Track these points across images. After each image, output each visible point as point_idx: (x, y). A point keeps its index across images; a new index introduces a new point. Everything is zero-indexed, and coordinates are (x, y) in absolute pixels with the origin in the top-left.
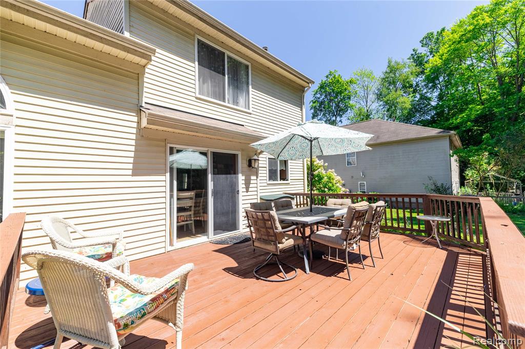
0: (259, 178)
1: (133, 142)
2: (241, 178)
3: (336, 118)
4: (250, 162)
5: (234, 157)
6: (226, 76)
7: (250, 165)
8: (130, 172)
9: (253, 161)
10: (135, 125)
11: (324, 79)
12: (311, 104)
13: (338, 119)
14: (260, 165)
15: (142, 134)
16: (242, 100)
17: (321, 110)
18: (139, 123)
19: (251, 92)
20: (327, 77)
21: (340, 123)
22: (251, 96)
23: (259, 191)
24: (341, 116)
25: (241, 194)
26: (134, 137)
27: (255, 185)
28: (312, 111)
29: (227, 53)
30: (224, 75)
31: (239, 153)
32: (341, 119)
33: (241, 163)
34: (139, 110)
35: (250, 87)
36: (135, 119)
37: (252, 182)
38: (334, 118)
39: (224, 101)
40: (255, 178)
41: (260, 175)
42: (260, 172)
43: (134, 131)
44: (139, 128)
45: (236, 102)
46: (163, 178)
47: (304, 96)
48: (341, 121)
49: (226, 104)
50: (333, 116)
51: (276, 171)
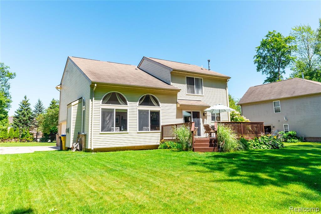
0: (207, 120)
1: (176, 111)
2: (201, 119)
3: (279, 69)
4: (204, 114)
5: (198, 113)
6: (195, 85)
7: (204, 115)
8: (176, 118)
9: (205, 114)
10: (176, 106)
11: (265, 38)
12: (255, 58)
13: (281, 70)
14: (207, 115)
15: (178, 108)
16: (200, 92)
17: (265, 63)
18: (177, 106)
19: (203, 88)
20: (267, 36)
21: (283, 73)
22: (203, 89)
23: (207, 121)
24: (284, 68)
25: (201, 125)
26: (176, 109)
27: (206, 122)
28: (257, 64)
29: (194, 77)
30: (194, 85)
31: (200, 111)
32: (284, 70)
33: (201, 115)
34: (177, 103)
35: (203, 86)
36: (176, 105)
37: (205, 121)
38: (277, 70)
39: (194, 94)
40: (206, 119)
41: (207, 119)
42: (207, 117)
43: (176, 108)
44: (177, 107)
45: (198, 93)
46: (181, 119)
47: (227, 84)
48: (284, 72)
49: (195, 94)
50: (276, 68)
51: (215, 117)
